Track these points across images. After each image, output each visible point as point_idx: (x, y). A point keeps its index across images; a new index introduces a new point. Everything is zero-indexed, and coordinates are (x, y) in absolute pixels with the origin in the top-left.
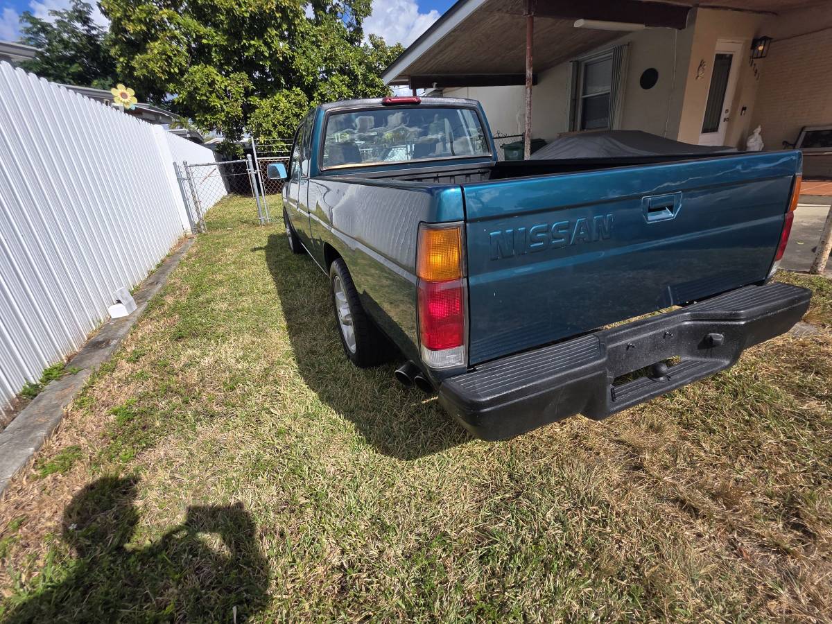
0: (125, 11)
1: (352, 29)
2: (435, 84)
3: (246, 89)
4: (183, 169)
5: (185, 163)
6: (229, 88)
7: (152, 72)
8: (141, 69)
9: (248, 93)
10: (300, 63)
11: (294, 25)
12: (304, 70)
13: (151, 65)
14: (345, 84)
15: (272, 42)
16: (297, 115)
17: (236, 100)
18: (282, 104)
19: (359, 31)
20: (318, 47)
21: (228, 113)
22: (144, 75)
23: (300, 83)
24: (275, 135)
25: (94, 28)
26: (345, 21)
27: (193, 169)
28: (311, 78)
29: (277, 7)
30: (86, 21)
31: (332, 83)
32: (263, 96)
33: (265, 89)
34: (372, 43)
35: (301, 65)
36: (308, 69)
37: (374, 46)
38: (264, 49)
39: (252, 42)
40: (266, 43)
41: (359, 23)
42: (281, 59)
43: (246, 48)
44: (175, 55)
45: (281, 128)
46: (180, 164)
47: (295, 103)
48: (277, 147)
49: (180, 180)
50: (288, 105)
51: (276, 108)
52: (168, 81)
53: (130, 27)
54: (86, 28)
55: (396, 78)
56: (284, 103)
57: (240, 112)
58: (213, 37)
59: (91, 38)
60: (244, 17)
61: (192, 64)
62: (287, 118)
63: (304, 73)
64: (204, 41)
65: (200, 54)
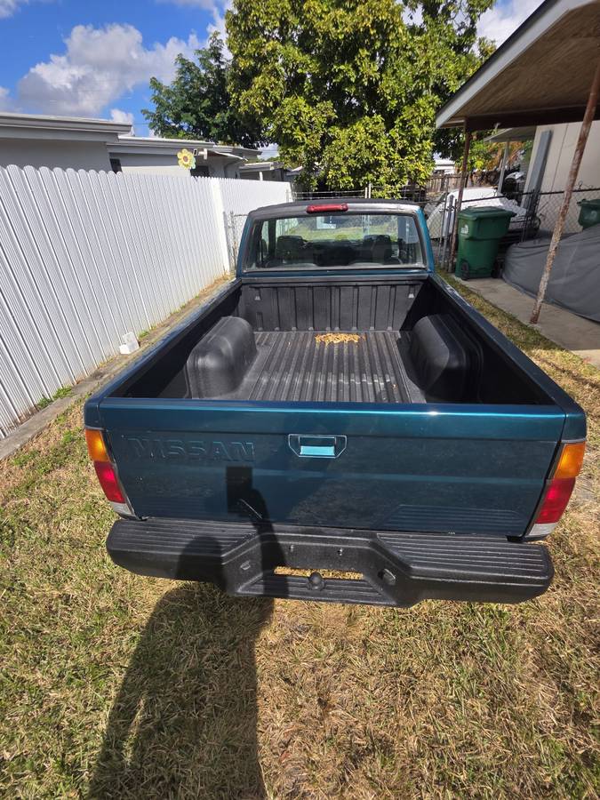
0: (241, 48)
1: (463, 31)
2: (498, 124)
3: (329, 119)
4: (229, 218)
5: (232, 213)
6: (313, 119)
7: (252, 108)
8: (245, 104)
9: (330, 123)
10: (387, 85)
11: (389, 41)
12: (389, 95)
13: (252, 100)
14: (433, 106)
15: (361, 65)
16: (369, 147)
17: (317, 132)
18: (358, 135)
19: (471, 32)
20: (413, 62)
21: (307, 146)
22: (245, 111)
23: (382, 111)
24: (344, 170)
25: (223, 63)
26: (459, 18)
27: (237, 218)
28: (394, 103)
29: (374, 22)
30: (217, 56)
31: (418, 106)
32: (344, 126)
33: (346, 117)
34: (480, 49)
35: (387, 88)
36: (394, 92)
37: (482, 53)
38: (353, 77)
39: (342, 67)
40: (356, 68)
41: (473, 23)
42: (366, 84)
43: (335, 75)
44: (272, 89)
45: (352, 162)
46: (228, 213)
47: (371, 134)
48: (343, 182)
49: (227, 228)
50: (363, 136)
51: (352, 139)
52: (263, 115)
53: (241, 65)
54: (218, 63)
56: (361, 134)
57: (318, 144)
58: (308, 65)
59: (219, 73)
60: (338, 40)
61: (288, 95)
62: (359, 150)
63: (389, 98)
64: (299, 71)
65: (295, 84)
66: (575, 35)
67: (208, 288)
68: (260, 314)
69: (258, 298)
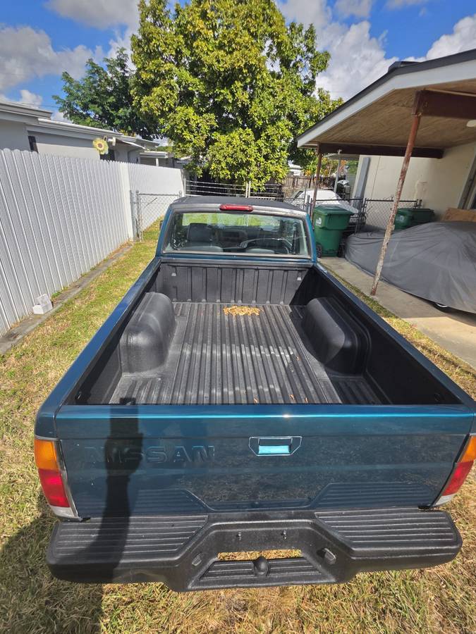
0: (144, 64)
1: (307, 81)
2: (340, 151)
3: (211, 126)
4: (135, 195)
5: (137, 192)
6: (200, 125)
7: (152, 110)
8: (145, 106)
9: (212, 130)
10: (256, 110)
11: (256, 79)
12: (257, 117)
13: (151, 104)
14: (288, 128)
15: (237, 92)
16: (243, 151)
17: (202, 135)
18: (235, 141)
19: (312, 83)
20: (274, 96)
21: (194, 144)
22: (146, 112)
23: (251, 126)
24: (223, 165)
25: (127, 72)
26: (304, 73)
27: (141, 196)
28: (261, 123)
29: (246, 65)
30: (123, 66)
31: (278, 127)
32: (224, 133)
33: (225, 126)
34: (319, 95)
35: (255, 112)
37: (320, 98)
38: (229, 97)
39: (222, 91)
40: (233, 94)
41: (313, 77)
42: (240, 106)
43: (217, 96)
44: (168, 98)
45: (229, 160)
46: (134, 192)
47: (244, 141)
48: (223, 173)
49: (132, 203)
50: (239, 142)
51: (230, 143)
52: (161, 116)
53: (144, 76)
54: (123, 71)
55: (310, 142)
57: (203, 144)
58: (197, 86)
59: (124, 79)
60: (219, 72)
61: (180, 104)
62: (236, 152)
63: (256, 119)
64: (190, 89)
65: (186, 97)
66: (395, 104)
67: (115, 252)
68: (176, 287)
69: (174, 275)
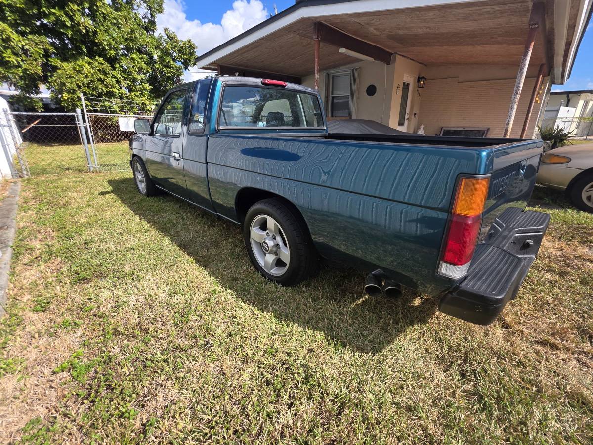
1: (147, 20)
2: (237, 73)
3: (46, 51)
6: (27, 47)
9: (48, 55)
10: (103, 38)
11: (97, 6)
12: (107, 45)
14: (144, 61)
15: (74, 15)
16: (101, 80)
17: (35, 60)
18: (85, 69)
19: (153, 23)
20: (119, 28)
21: (26, 70)
23: (102, 53)
26: (141, 12)
28: (113, 52)
31: (133, 59)
32: (65, 59)
33: (65, 53)
34: (167, 34)
36: (111, 44)
37: (168, 37)
38: (65, 19)
39: (53, 11)
40: (68, 16)
41: (153, 17)
42: (84, 31)
43: (46, 15)
45: (85, 89)
47: (98, 70)
50: (92, 71)
51: (79, 71)
56: (87, 69)
57: (39, 70)
62: (92, 81)
63: (107, 48)
